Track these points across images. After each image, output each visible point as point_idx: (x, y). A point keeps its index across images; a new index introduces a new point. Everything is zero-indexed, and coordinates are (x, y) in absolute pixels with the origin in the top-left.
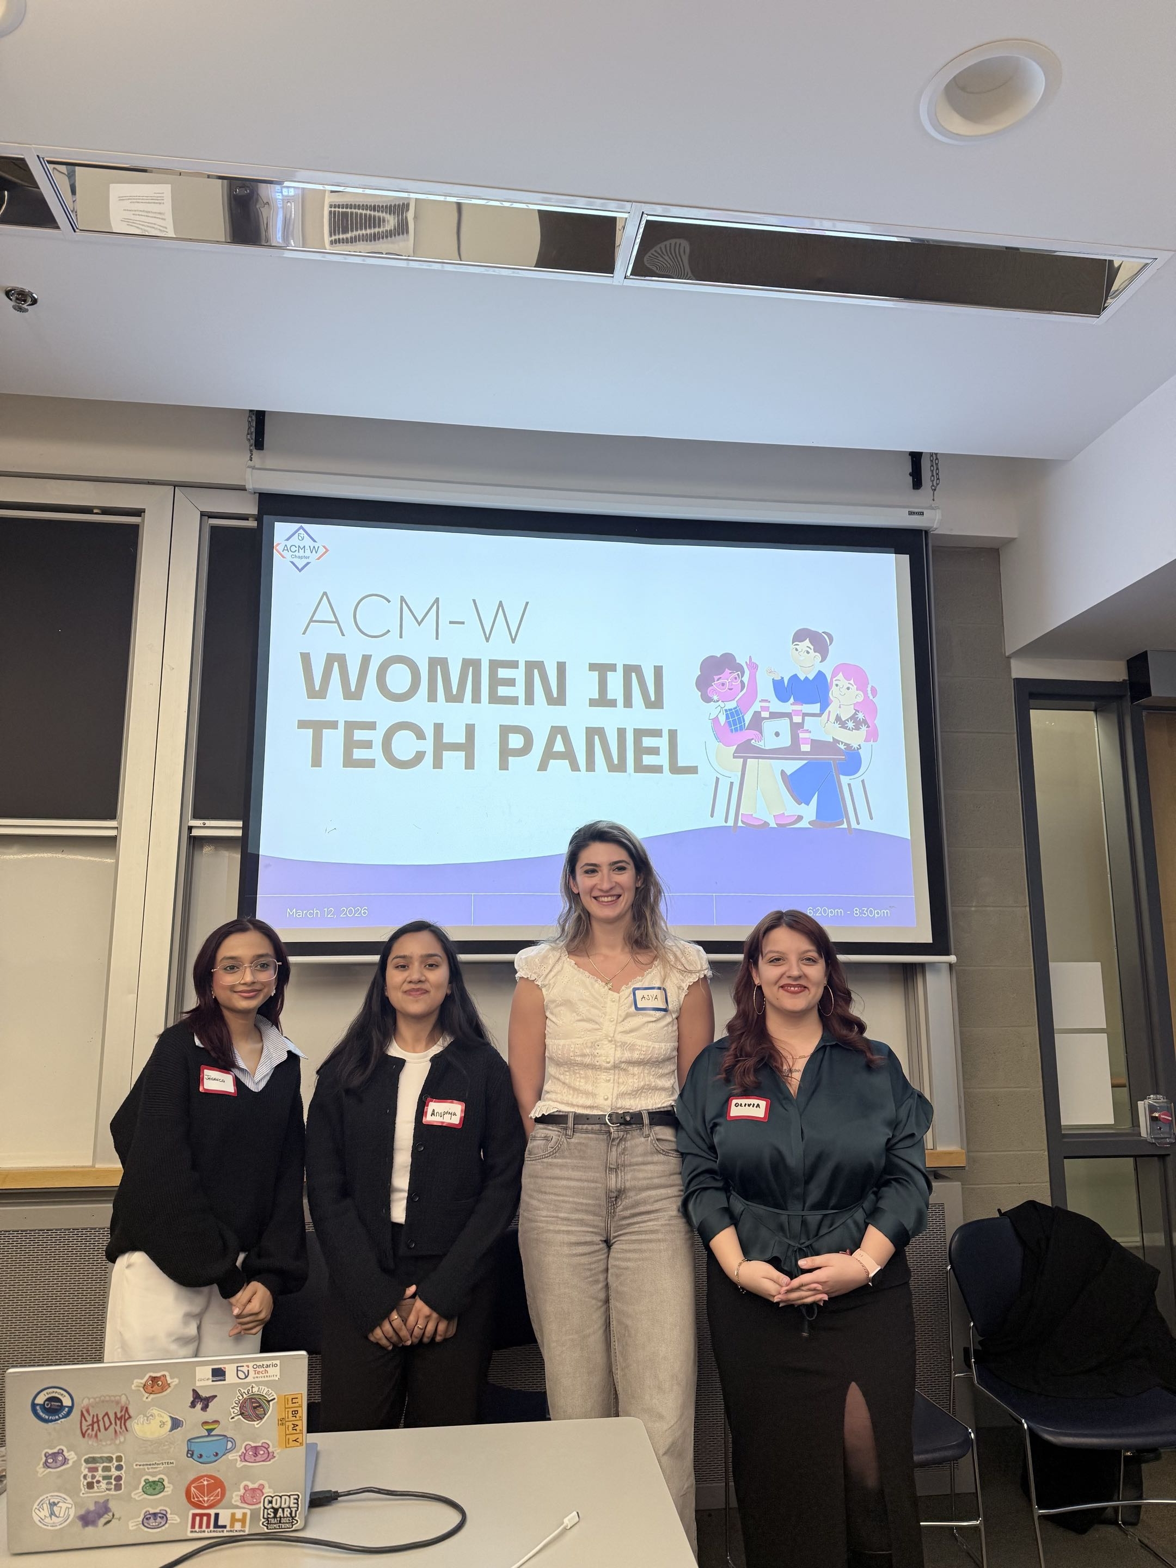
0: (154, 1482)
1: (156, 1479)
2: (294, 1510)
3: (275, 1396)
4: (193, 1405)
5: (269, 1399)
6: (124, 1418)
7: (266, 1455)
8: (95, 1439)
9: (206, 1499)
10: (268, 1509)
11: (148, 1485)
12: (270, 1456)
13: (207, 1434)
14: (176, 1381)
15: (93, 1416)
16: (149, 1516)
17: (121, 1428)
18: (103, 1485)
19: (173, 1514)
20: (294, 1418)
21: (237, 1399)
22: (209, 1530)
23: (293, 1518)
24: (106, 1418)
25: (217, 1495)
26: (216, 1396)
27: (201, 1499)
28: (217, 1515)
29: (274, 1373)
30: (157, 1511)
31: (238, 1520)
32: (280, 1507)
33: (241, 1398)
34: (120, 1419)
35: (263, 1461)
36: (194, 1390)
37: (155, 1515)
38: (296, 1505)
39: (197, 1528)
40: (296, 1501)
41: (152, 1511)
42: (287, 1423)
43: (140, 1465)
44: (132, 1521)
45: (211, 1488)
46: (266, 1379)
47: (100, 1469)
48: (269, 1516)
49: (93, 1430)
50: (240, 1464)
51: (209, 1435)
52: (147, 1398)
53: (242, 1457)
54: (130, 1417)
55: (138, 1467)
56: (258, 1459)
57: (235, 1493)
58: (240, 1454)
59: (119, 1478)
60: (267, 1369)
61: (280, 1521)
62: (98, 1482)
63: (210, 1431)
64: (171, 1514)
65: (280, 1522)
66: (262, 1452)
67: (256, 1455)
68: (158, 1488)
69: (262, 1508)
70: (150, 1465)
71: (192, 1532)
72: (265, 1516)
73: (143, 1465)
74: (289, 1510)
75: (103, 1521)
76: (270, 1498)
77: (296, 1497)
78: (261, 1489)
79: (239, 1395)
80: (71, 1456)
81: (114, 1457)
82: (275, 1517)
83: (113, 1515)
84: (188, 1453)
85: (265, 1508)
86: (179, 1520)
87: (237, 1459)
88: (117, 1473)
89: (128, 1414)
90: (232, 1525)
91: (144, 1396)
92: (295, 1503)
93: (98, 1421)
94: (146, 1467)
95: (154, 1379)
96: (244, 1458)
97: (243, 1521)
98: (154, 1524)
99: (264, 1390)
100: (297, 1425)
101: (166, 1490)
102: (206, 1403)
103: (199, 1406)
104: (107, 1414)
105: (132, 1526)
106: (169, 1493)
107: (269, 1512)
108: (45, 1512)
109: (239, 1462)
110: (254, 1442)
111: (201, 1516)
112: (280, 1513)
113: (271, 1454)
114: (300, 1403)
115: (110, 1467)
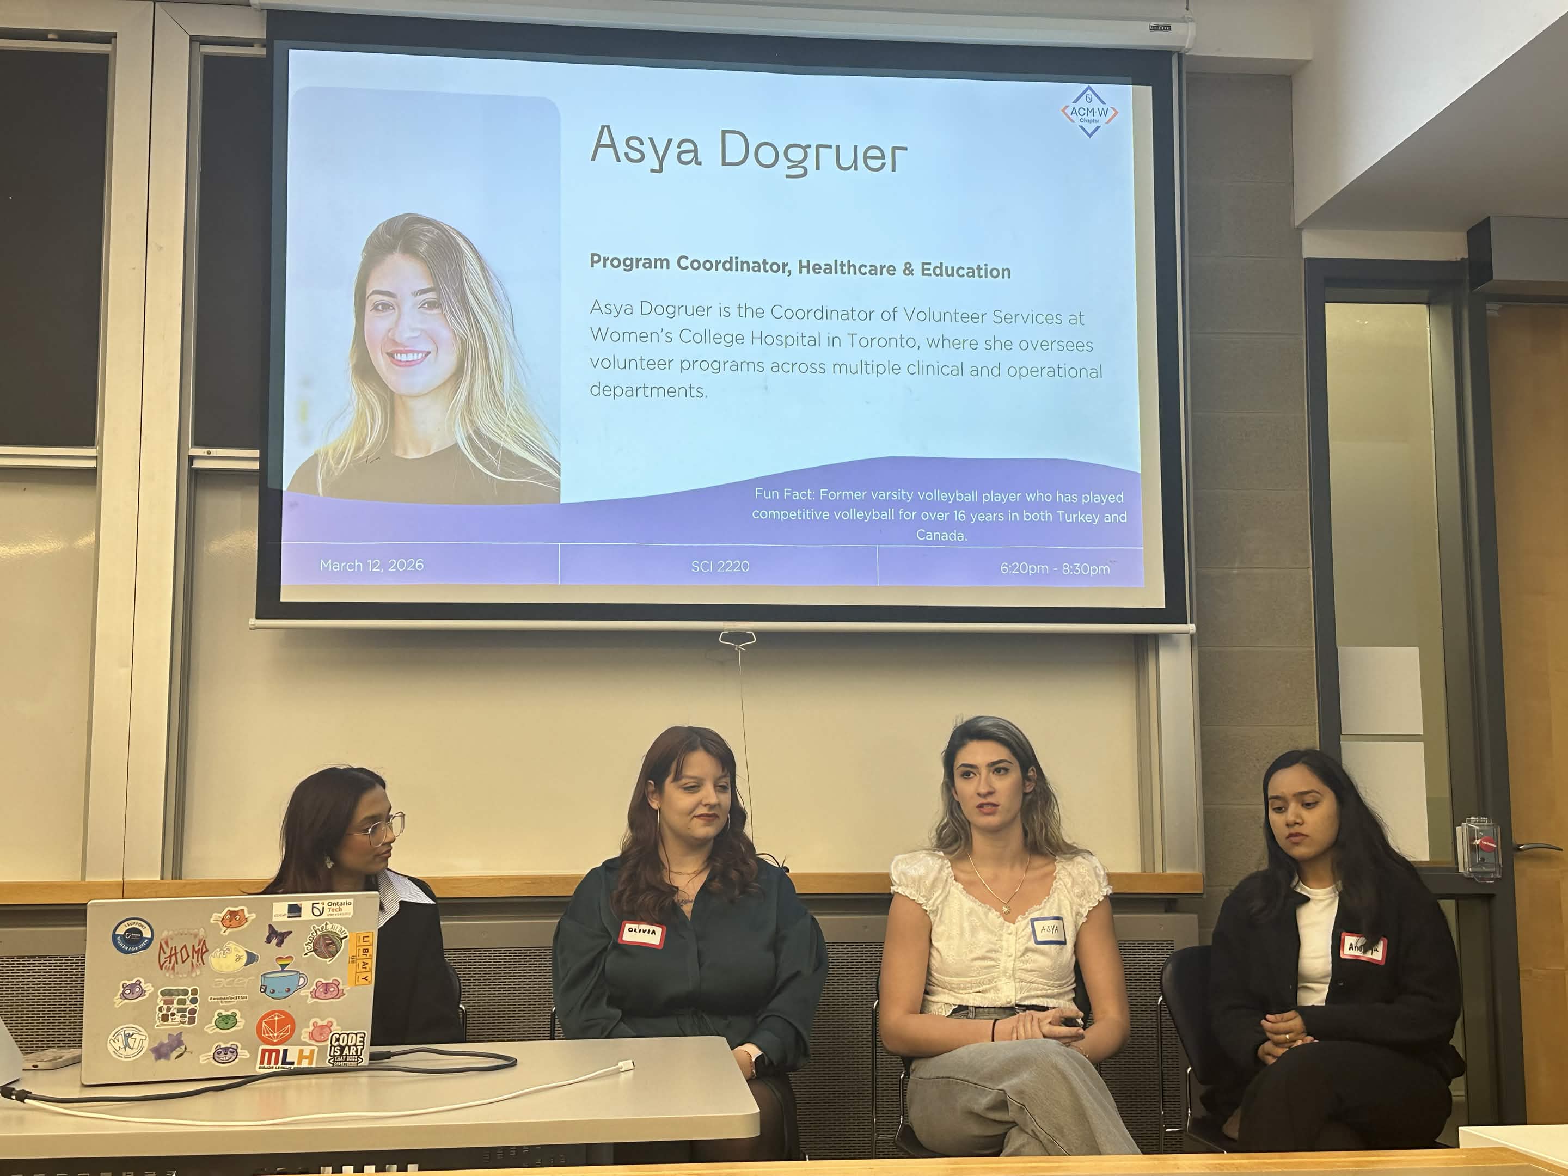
0: (227, 1016)
1: (229, 1013)
2: (359, 1048)
3: (347, 934)
4: (269, 941)
5: (342, 937)
6: (201, 951)
7: (336, 992)
8: (172, 972)
9: (276, 1035)
10: (335, 1047)
11: (221, 1018)
12: (340, 994)
13: (280, 969)
14: (254, 916)
15: (172, 948)
16: (220, 1050)
17: (198, 961)
19: (244, 1049)
20: (364, 957)
21: (311, 935)
22: (277, 1066)
23: (358, 1057)
24: (184, 950)
25: (287, 1031)
26: (291, 932)
27: (271, 1035)
28: (286, 1051)
29: (348, 911)
30: (228, 1045)
31: (306, 1057)
32: (347, 1045)
33: (315, 934)
34: (197, 952)
35: (333, 998)
36: (270, 926)
37: (226, 1049)
38: (362, 1044)
39: (265, 1065)
41: (223, 1046)
42: (358, 961)
43: (214, 999)
44: (203, 1055)
45: (282, 1024)
46: (340, 917)
48: (335, 1054)
49: (170, 963)
50: (310, 1001)
51: (282, 971)
52: (225, 932)
53: (313, 994)
54: (207, 951)
55: (212, 1000)
56: (328, 995)
57: (305, 1030)
58: (311, 990)
59: (193, 1012)
60: (341, 907)
61: (346, 1058)
63: (283, 966)
64: (241, 1049)
65: (346, 1060)
66: (332, 989)
67: (326, 992)
68: (230, 1022)
69: (330, 1045)
70: (224, 999)
71: (260, 1068)
72: (332, 1054)
73: (218, 999)
74: (355, 1049)
76: (337, 1036)
77: (363, 1035)
78: (329, 1025)
79: (313, 931)
80: (148, 988)
81: (190, 990)
82: (341, 1055)
83: (186, 1048)
84: (261, 988)
85: (332, 1046)
86: (248, 1056)
87: (307, 996)
88: (193, 1006)
89: (206, 947)
90: (300, 1063)
91: (221, 930)
92: (360, 1042)
93: (176, 954)
94: (220, 1001)
95: (233, 914)
97: (310, 1058)
98: (224, 1059)
99: (337, 928)
100: (367, 964)
101: (238, 1024)
102: (281, 938)
103: (274, 941)
104: (185, 946)
105: (203, 1061)
106: (241, 1027)
107: (336, 1050)
108: (121, 1044)
109: (309, 998)
110: (325, 980)
111: (271, 1051)
112: (346, 1051)
113: (341, 992)
114: (371, 941)
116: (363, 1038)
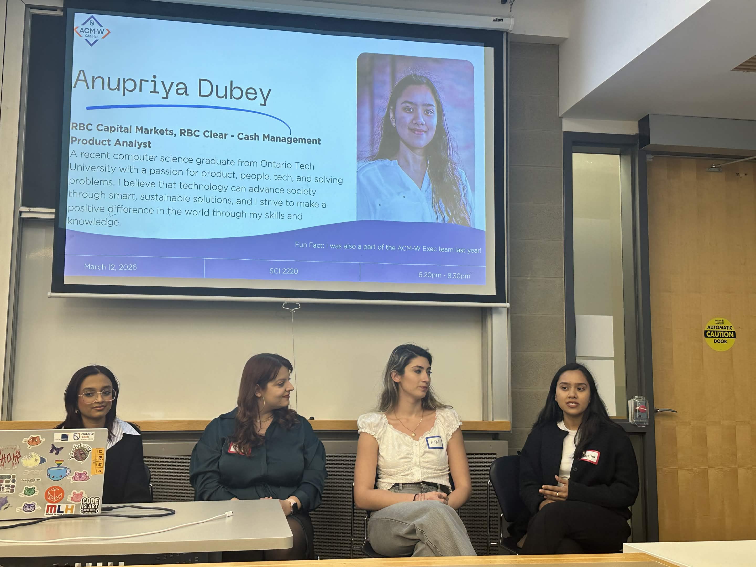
0: (30, 489)
1: (31, 487)
2: (96, 505)
3: (91, 449)
4: (52, 452)
5: (88, 450)
6: (18, 457)
7: (85, 478)
8: (2, 467)
9: (54, 498)
10: (84, 504)
11: (27, 490)
12: (87, 478)
13: (57, 466)
14: (44, 440)
15: (3, 455)
16: (26, 506)
17: (16, 462)
18: (5, 489)
19: (38, 505)
20: (100, 460)
21: (73, 449)
22: (55, 514)
23: (96, 509)
24: (9, 456)
25: (60, 496)
26: (63, 448)
27: (52, 498)
28: (59, 506)
29: (92, 438)
30: (30, 503)
31: (69, 509)
32: (90, 504)
33: (75, 449)
34: (16, 457)
35: (83, 480)
36: (52, 444)
37: (29, 505)
38: (98, 503)
39: (49, 513)
40: (98, 501)
41: (28, 503)
42: (96, 463)
43: (24, 480)
44: (18, 508)
45: (58, 493)
46: (88, 440)
47: (4, 481)
48: (84, 508)
49: (2, 462)
50: (72, 482)
51: (58, 467)
52: (29, 447)
53: (74, 478)
54: (20, 456)
55: (23, 481)
56: (81, 479)
57: (69, 496)
58: (72, 476)
59: (13, 486)
60: (88, 436)
61: (90, 510)
62: (3, 488)
63: (59, 465)
64: (37, 505)
65: (89, 511)
66: (83, 476)
67: (80, 477)
68: (32, 492)
69: (82, 504)
70: (29, 480)
71: (46, 514)
72: (83, 508)
73: (26, 480)
74: (94, 505)
75: (4, 507)
76: (86, 499)
77: (98, 499)
78: (81, 494)
79: (74, 447)
81: (11, 476)
82: (87, 508)
83: (9, 504)
84: (47, 475)
85: (83, 504)
86: (41, 508)
87: (71, 479)
88: (13, 484)
89: (20, 455)
90: (66, 512)
91: (28, 446)
92: (97, 502)
93: (5, 458)
94: (27, 481)
95: (34, 439)
96: (74, 479)
97: (72, 510)
98: (28, 510)
99: (86, 446)
100: (101, 464)
101: (35, 493)
102: (58, 451)
103: (54, 452)
104: (9, 454)
105: (18, 511)
106: (37, 495)
107: (84, 506)
109: (72, 481)
110: (80, 471)
111: (52, 506)
112: (90, 506)
113: (87, 477)
114: (103, 453)
115: (9, 480)
116: (98, 500)
